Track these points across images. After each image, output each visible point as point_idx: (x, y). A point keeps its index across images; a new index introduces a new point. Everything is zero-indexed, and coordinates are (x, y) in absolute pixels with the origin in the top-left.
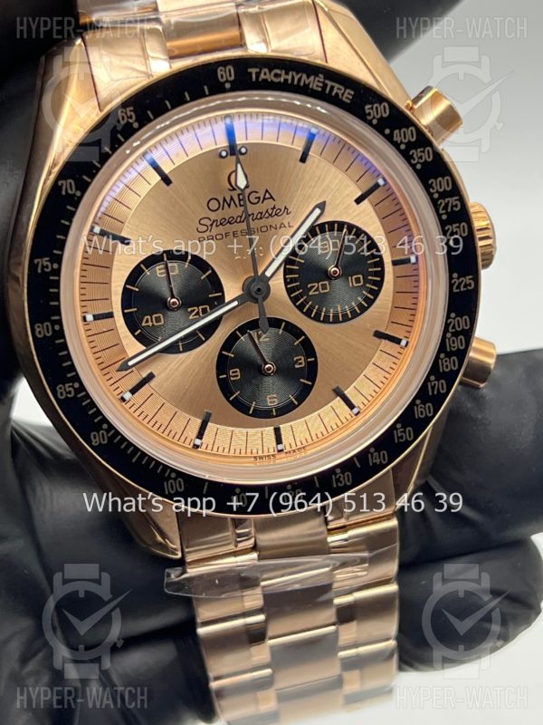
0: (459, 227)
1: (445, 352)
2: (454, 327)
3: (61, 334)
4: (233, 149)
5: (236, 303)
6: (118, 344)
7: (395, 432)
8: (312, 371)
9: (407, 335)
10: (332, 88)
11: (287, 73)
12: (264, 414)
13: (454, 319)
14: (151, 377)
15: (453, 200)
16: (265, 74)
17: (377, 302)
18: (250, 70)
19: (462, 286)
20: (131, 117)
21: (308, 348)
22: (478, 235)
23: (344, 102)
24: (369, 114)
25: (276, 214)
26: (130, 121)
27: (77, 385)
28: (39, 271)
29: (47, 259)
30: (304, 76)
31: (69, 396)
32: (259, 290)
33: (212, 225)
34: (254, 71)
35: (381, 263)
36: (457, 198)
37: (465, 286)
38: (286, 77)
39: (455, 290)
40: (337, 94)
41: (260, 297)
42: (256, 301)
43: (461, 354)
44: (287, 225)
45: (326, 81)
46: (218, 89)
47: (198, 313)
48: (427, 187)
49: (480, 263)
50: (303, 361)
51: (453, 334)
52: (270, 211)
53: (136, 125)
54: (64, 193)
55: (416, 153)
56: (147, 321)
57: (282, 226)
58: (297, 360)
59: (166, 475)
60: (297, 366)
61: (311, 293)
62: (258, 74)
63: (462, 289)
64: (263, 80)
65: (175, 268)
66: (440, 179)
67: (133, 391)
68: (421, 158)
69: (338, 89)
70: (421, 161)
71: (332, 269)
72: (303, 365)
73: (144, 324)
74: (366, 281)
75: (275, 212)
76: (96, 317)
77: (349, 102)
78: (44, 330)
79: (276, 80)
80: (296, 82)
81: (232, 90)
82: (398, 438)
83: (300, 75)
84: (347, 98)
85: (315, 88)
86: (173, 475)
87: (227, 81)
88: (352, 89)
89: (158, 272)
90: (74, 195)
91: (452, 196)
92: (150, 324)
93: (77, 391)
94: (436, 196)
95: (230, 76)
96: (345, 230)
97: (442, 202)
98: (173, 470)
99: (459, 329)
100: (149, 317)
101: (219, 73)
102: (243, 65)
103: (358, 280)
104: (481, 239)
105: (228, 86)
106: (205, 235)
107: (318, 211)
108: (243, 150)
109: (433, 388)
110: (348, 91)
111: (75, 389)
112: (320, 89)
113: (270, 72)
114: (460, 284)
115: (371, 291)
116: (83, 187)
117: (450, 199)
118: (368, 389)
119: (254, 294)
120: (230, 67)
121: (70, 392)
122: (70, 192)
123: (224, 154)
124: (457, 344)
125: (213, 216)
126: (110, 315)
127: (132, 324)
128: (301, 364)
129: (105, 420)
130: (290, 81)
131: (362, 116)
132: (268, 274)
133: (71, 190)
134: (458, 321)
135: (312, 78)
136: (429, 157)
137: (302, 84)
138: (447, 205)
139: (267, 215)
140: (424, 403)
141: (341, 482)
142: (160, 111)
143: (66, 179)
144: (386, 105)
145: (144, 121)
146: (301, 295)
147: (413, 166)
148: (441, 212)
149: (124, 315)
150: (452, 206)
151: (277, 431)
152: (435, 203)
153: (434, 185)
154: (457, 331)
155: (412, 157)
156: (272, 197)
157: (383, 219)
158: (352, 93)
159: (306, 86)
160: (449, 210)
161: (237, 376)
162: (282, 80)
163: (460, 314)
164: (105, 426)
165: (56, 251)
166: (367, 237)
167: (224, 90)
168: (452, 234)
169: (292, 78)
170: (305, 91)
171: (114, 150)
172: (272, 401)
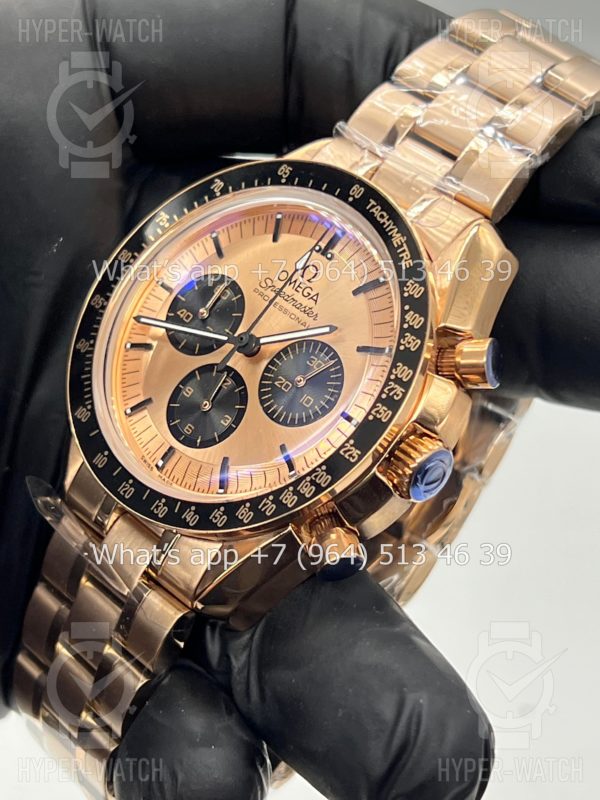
0: (385, 412)
1: (295, 488)
2: (316, 477)
4: (325, 250)
5: (226, 338)
6: (155, 311)
7: (216, 510)
8: (226, 433)
9: (301, 470)
10: (404, 251)
11: (388, 220)
12: (176, 433)
13: (322, 471)
14: (149, 347)
15: (399, 390)
16: (377, 210)
17: (304, 427)
18: (371, 200)
19: (349, 453)
20: (285, 174)
21: (239, 416)
24: (408, 287)
25: (307, 314)
26: (283, 175)
27: (105, 304)
29: (168, 217)
30: (396, 230)
31: (96, 306)
32: (242, 339)
34: (373, 202)
35: (332, 405)
36: (403, 390)
37: (350, 455)
38: (386, 222)
39: (341, 452)
40: (402, 257)
41: (238, 344)
43: (302, 500)
44: (307, 326)
45: (405, 245)
46: (344, 197)
48: (394, 366)
50: (228, 422)
51: (311, 481)
52: (307, 309)
54: (212, 188)
55: (409, 337)
56: (182, 313)
57: (304, 324)
58: (226, 418)
59: (87, 403)
60: (222, 422)
61: (276, 383)
62: (373, 206)
63: (346, 456)
64: (373, 213)
66: (406, 368)
67: (133, 346)
68: (409, 343)
69: (406, 255)
70: (407, 345)
71: (300, 377)
72: (226, 424)
73: (179, 313)
74: (312, 407)
75: (309, 312)
76: (163, 285)
79: (378, 219)
80: (388, 229)
81: (351, 204)
82: (214, 517)
83: (394, 227)
85: (394, 243)
86: (89, 407)
87: (353, 196)
90: (215, 193)
91: (401, 386)
92: (182, 316)
93: (101, 307)
95: (358, 194)
96: (334, 361)
97: (393, 385)
98: (92, 404)
99: (317, 481)
100: (186, 311)
101: (354, 188)
102: (371, 193)
103: (308, 401)
107: (327, 329)
108: (330, 256)
109: (265, 504)
110: (410, 261)
111: (103, 305)
112: (396, 245)
113: (381, 211)
114: (349, 450)
115: (308, 417)
116: (224, 192)
117: (399, 387)
120: (363, 189)
121: (98, 304)
122: (215, 190)
123: (318, 248)
124: (307, 490)
127: (174, 306)
128: (226, 422)
129: (95, 338)
130: (385, 226)
131: (402, 284)
132: (262, 341)
133: (218, 189)
134: (323, 475)
135: (399, 235)
136: (414, 347)
137: (390, 234)
138: (393, 389)
139: (303, 309)
140: (250, 509)
141: (157, 510)
142: (303, 183)
143: (222, 180)
144: (423, 289)
145: (289, 182)
146: (270, 379)
147: (399, 344)
148: (386, 390)
149: (176, 298)
150: (395, 394)
152: (388, 379)
153: (399, 368)
154: (315, 481)
155: (404, 338)
156: (316, 301)
159: (391, 238)
160: (391, 394)
161: (188, 394)
162: (382, 221)
163: (328, 472)
164: (92, 342)
165: (175, 217)
166: (341, 379)
167: (346, 200)
168: (377, 412)
169: (388, 225)
170: (387, 238)
171: (259, 185)
172: (188, 430)
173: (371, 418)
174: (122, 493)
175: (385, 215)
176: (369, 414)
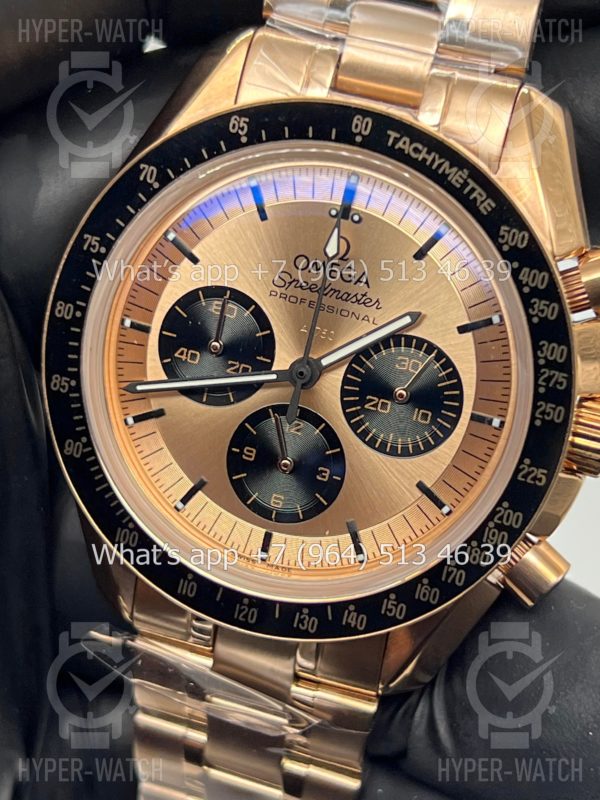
0: (554, 409)
1: (479, 541)
2: (501, 518)
3: (80, 323)
4: (346, 212)
5: (274, 377)
6: (142, 363)
7: (386, 601)
8: (332, 490)
9: (455, 503)
10: (473, 190)
11: (429, 153)
12: (261, 511)
13: (506, 509)
14: (161, 413)
15: (560, 376)
16: (405, 143)
17: (436, 451)
18: (389, 132)
19: (530, 477)
20: (242, 129)
21: (338, 464)
22: (573, 428)
23: (479, 211)
24: (503, 237)
25: (364, 303)
26: (240, 132)
27: (73, 383)
28: (85, 248)
29: (98, 239)
30: (447, 164)
31: (61, 390)
32: (301, 373)
33: (290, 283)
34: (393, 135)
35: (458, 411)
36: (565, 375)
37: (534, 479)
38: (427, 156)
39: (520, 478)
40: (475, 199)
41: (300, 383)
42: (294, 383)
44: (371, 320)
45: (469, 180)
46: (346, 137)
47: (237, 370)
48: (536, 348)
49: (563, 461)
50: (327, 475)
51: (497, 526)
52: (359, 297)
53: (244, 140)
54: (142, 178)
55: (539, 304)
56: (182, 353)
57: (366, 318)
58: (322, 471)
59: (124, 521)
60: (319, 478)
61: (366, 406)
62: (396, 140)
63: (529, 481)
64: (400, 149)
65: (234, 311)
66: (555, 345)
67: (138, 419)
68: (542, 311)
69: (479, 194)
70: (540, 314)
71: (399, 391)
72: (325, 480)
73: (176, 355)
74: (434, 421)
75: (363, 300)
76: (133, 325)
77: (485, 213)
78: (65, 311)
79: (413, 155)
80: (434, 167)
81: (361, 145)
82: (387, 610)
83: (442, 160)
84: (485, 208)
85: (453, 182)
86: (131, 526)
87: (360, 134)
88: (495, 201)
89: (213, 307)
90: (151, 185)
91: (560, 371)
92: (184, 357)
93: (72, 389)
94: (542, 362)
95: (366, 129)
96: (433, 355)
97: (547, 373)
98: (132, 520)
99: (505, 524)
100: (185, 350)
101: (355, 121)
102: (383, 122)
103: (425, 416)
104: (576, 434)
105: (359, 139)
106: (279, 290)
107: (407, 320)
108: (356, 218)
109: (449, 574)
110: (489, 201)
111: (70, 386)
112: (458, 186)
113: (411, 143)
114: (529, 473)
115: (434, 436)
116: (164, 181)
117: (557, 373)
119: (294, 375)
120: (369, 120)
121: (64, 387)
122: (149, 181)
123: (334, 212)
124: (497, 539)
125: (295, 273)
126: (147, 330)
127: (166, 348)
128: (324, 477)
129: (87, 433)
130: (428, 163)
131: (494, 236)
132: (325, 362)
133: (151, 178)
134: (509, 514)
135: (455, 169)
136: (552, 315)
137: (440, 171)
138: (550, 378)
139: (354, 299)
140: (432, 585)
141: (303, 625)
142: (276, 136)
143: (150, 164)
144: (527, 235)
145: (254, 139)
146: (354, 404)
147: (529, 317)
148: (540, 382)
149: (161, 336)
150: (556, 382)
151: (268, 538)
152: (537, 368)
153: (544, 349)
154: (502, 524)
155: (532, 306)
156: (367, 283)
157: (481, 362)
158: (493, 205)
159: (445, 176)
160: (551, 385)
161: (251, 457)
162: (421, 158)
163: (514, 508)
164: (84, 439)
165: (109, 235)
166: (455, 374)
167: (352, 142)
168: (543, 413)
169: (434, 160)
170: (441, 180)
171: (211, 156)
172: (276, 502)
173: (538, 423)
174: (241, 618)
175: (420, 147)
176: (533, 418)
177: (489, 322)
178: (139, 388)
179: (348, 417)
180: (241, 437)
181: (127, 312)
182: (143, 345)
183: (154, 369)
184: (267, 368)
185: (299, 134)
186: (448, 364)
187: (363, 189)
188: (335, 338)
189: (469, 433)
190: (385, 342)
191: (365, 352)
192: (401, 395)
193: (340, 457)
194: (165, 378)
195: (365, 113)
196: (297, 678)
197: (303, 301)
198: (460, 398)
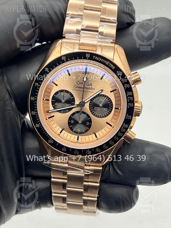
0: (131, 104)
1: (120, 131)
2: (124, 126)
3: (36, 100)
4: (86, 72)
5: (76, 106)
6: (49, 107)
7: (104, 146)
8: (90, 126)
9: (114, 125)
12: (76, 133)
13: (124, 124)
14: (53, 116)
15: (131, 98)
17: (109, 116)
18: (93, 56)
20: (65, 59)
21: (90, 121)
22: (135, 108)
27: (36, 112)
28: (35, 86)
29: (38, 84)
30: (105, 61)
32: (82, 104)
33: (76, 87)
35: (112, 107)
36: (133, 98)
39: (126, 118)
41: (82, 106)
42: (80, 106)
43: (124, 133)
44: (93, 92)
45: (110, 63)
46: (85, 58)
47: (68, 106)
48: (126, 93)
49: (134, 115)
50: (88, 123)
51: (123, 128)
54: (45, 71)
55: (126, 85)
56: (56, 104)
57: (92, 92)
61: (95, 109)
62: (95, 57)
64: (96, 59)
65: (66, 94)
66: (130, 92)
67: (49, 118)
69: (112, 66)
70: (126, 87)
74: (108, 110)
75: (91, 89)
76: (46, 100)
78: (33, 99)
79: (99, 60)
81: (88, 59)
84: (113, 68)
87: (88, 57)
89: (62, 94)
90: (48, 72)
93: (36, 114)
94: (128, 96)
96: (106, 97)
97: (129, 97)
98: (51, 138)
101: (86, 55)
102: (92, 54)
103: (106, 109)
104: (136, 109)
106: (74, 89)
107: (101, 91)
108: (88, 73)
109: (115, 139)
112: (108, 65)
113: (98, 58)
114: (128, 117)
115: (108, 113)
116: (50, 71)
118: (101, 134)
119: (80, 105)
121: (34, 114)
123: (84, 73)
124: (124, 130)
125: (77, 85)
126: (49, 100)
127: (53, 103)
129: (40, 122)
131: (116, 73)
132: (86, 102)
133: (47, 70)
135: (107, 62)
136: (128, 87)
137: (104, 62)
138: (130, 98)
139: (89, 89)
140: (112, 141)
142: (71, 59)
143: (47, 68)
144: (122, 72)
145: (67, 60)
146: (92, 109)
147: (124, 88)
148: (128, 99)
149: (52, 101)
151: (78, 137)
153: (128, 93)
155: (124, 85)
156: (92, 85)
157: (115, 97)
158: (115, 67)
159: (105, 63)
160: (130, 100)
161: (73, 122)
162: (100, 60)
163: (126, 124)
164: (40, 123)
165: (40, 82)
166: (111, 100)
167: (86, 59)
168: (129, 105)
169: (102, 60)
170: (104, 64)
171: (59, 65)
172: (79, 130)
173: (128, 107)
175: (100, 58)
176: (127, 106)
177: (116, 90)
178: (49, 112)
179: (91, 111)
180: (70, 118)
181: (44, 97)
182: (48, 103)
183: (51, 108)
184: (74, 104)
185: (76, 59)
186: (109, 99)
187: (88, 68)
188: (87, 97)
189: (115, 111)
190: (97, 96)
191: (93, 99)
192: (101, 106)
193: (90, 120)
194: (54, 109)
195: (88, 53)
196: (86, 165)
197: (79, 90)
198: (112, 105)
